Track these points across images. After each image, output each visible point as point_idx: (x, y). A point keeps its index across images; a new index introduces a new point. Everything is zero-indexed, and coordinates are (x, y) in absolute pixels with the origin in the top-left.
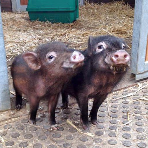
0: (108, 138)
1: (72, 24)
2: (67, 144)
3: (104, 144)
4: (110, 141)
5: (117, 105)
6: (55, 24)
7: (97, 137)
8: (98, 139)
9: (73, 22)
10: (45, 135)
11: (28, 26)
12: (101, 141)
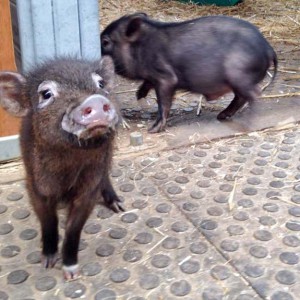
0: (265, 201)
1: (234, 8)
2: (190, 205)
3: (255, 210)
4: (267, 205)
5: (291, 148)
6: (204, 7)
7: (246, 197)
8: (246, 201)
9: (237, 4)
10: (156, 187)
11: (156, 9)
12: (251, 204)
